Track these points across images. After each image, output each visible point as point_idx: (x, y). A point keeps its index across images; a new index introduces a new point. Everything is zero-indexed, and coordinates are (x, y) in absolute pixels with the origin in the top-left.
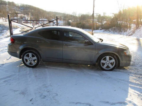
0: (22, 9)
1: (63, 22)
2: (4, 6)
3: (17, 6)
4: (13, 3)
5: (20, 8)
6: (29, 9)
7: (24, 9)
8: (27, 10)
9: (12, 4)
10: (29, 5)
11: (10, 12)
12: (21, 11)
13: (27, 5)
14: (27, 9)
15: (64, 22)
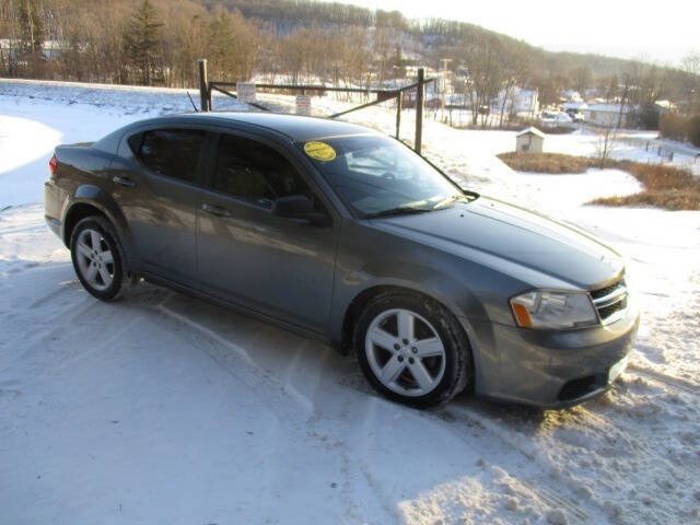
0: (429, 43)
1: (617, 109)
2: (360, 29)
3: (411, 27)
4: (396, 15)
5: (422, 40)
6: (460, 42)
7: (438, 43)
8: (452, 44)
9: (390, 22)
10: (462, 25)
11: (379, 57)
12: (422, 53)
13: (455, 23)
14: (453, 40)
15: (626, 109)
